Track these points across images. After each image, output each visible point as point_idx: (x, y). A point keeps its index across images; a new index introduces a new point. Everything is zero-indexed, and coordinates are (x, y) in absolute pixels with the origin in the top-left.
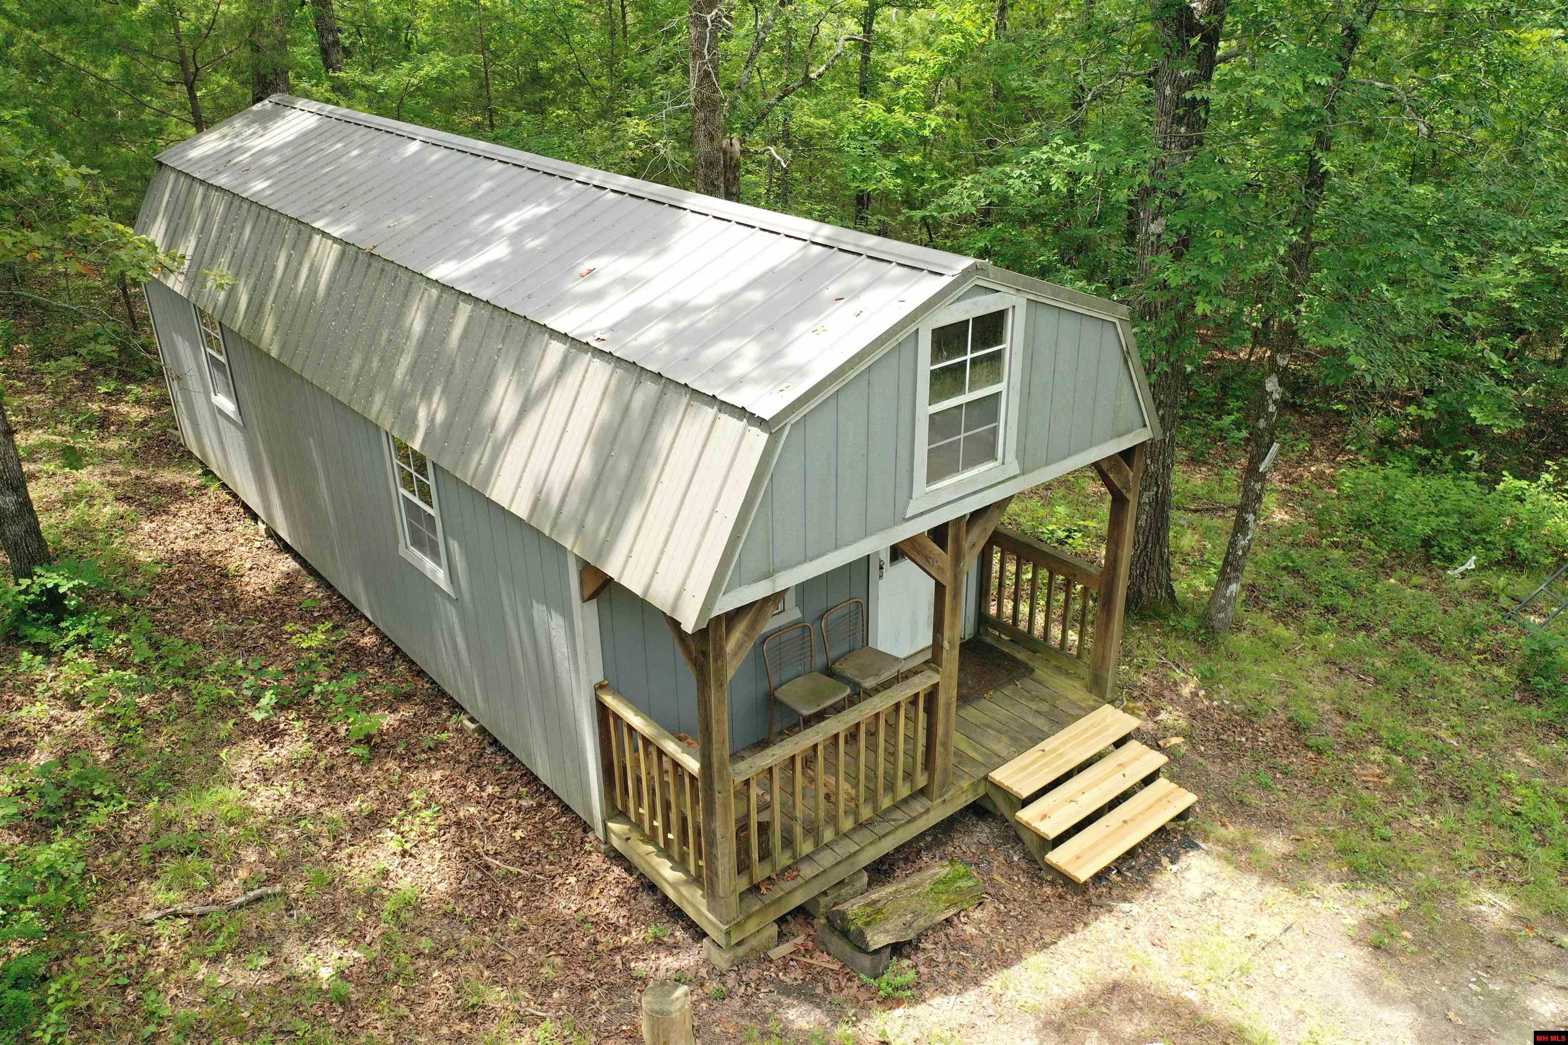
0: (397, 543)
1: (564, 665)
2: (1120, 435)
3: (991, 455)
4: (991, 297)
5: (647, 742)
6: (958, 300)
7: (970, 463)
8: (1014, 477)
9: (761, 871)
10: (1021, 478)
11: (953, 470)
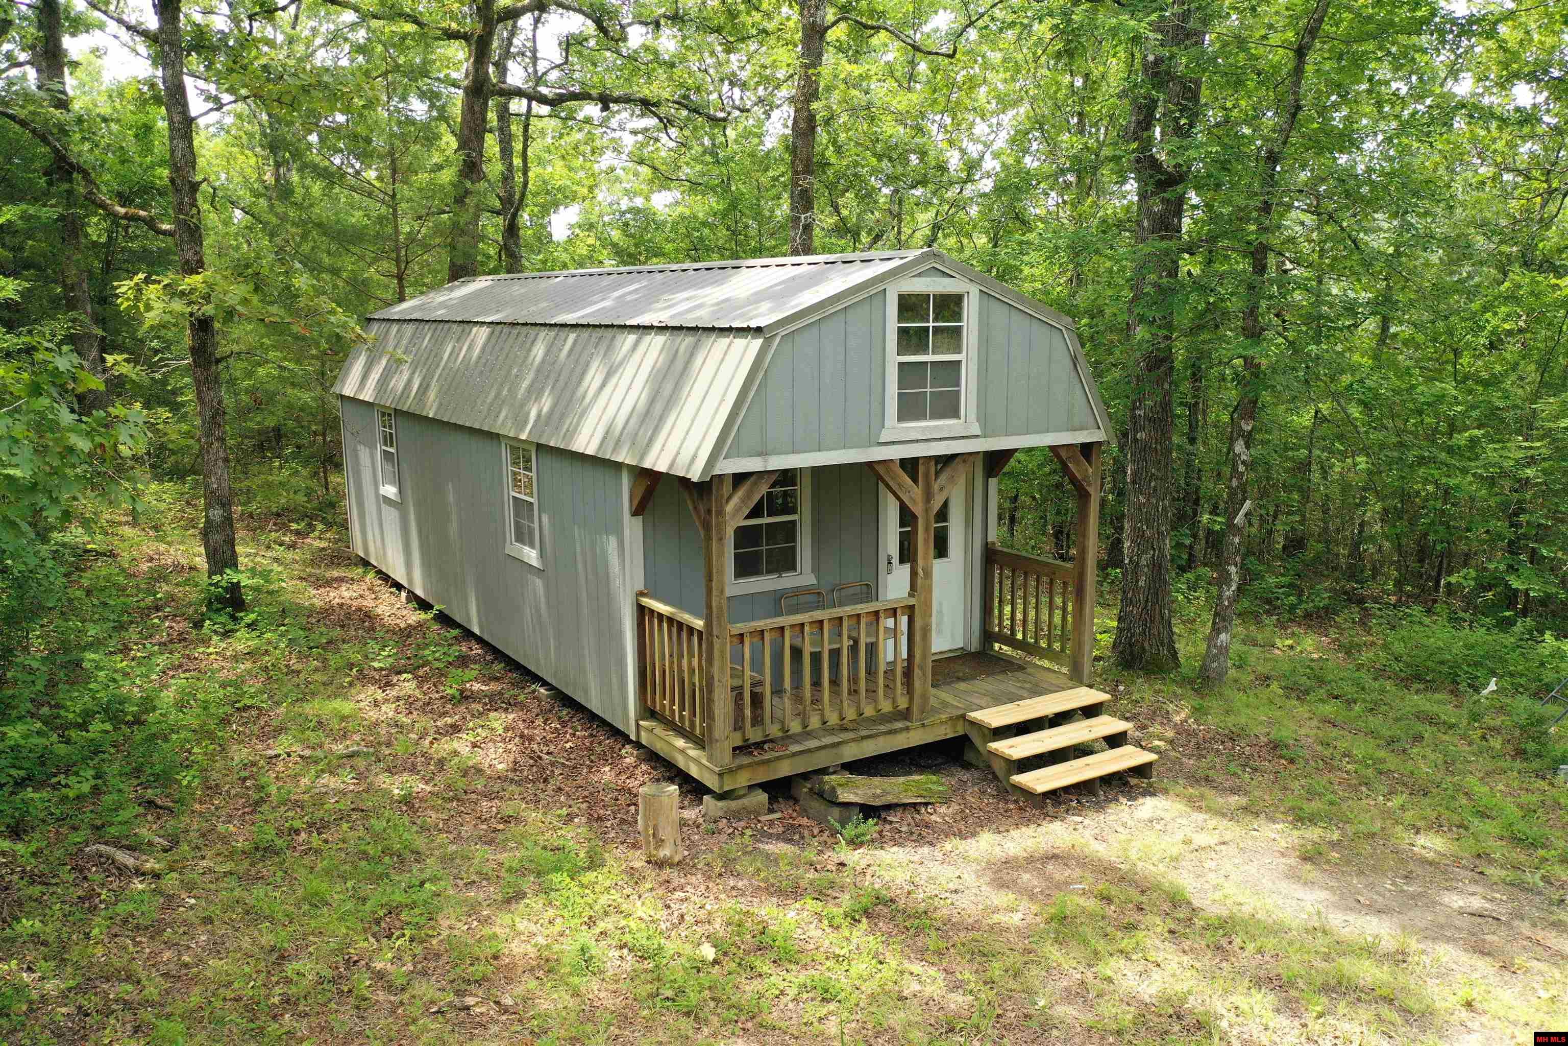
0: (505, 541)
1: (617, 582)
2: (1074, 429)
3: (955, 414)
4: (947, 280)
5: (670, 620)
6: (920, 275)
7: (936, 416)
8: (976, 436)
9: (754, 735)
10: (982, 440)
11: (921, 416)
